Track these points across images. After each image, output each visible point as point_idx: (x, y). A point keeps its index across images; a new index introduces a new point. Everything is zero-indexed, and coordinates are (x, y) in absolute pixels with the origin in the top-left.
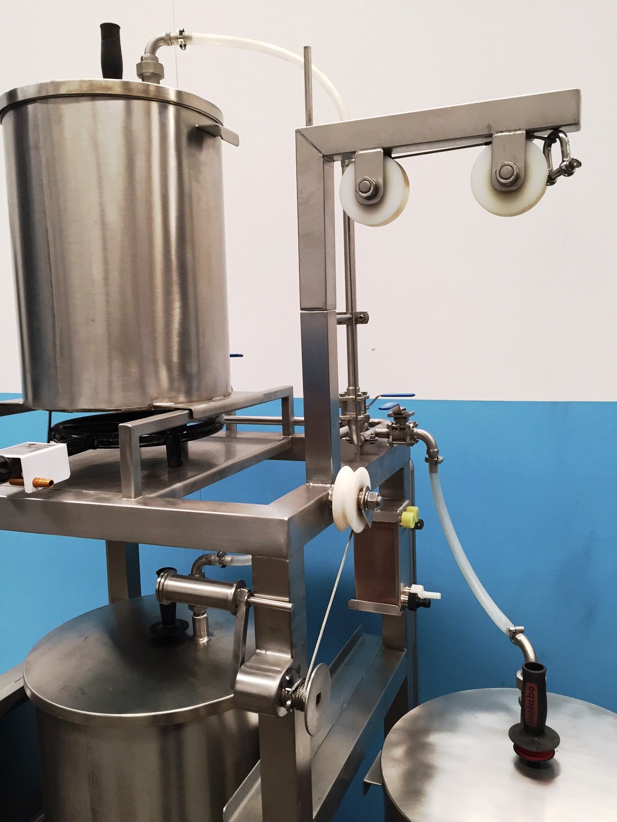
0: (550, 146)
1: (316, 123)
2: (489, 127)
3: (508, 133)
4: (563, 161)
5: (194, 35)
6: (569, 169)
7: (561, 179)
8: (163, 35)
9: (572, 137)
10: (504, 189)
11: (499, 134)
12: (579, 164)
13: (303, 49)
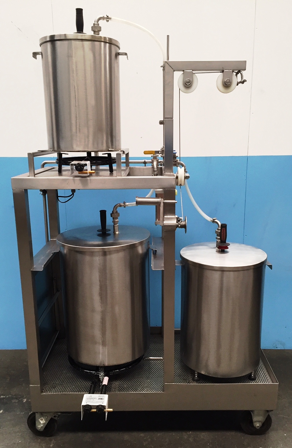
0: (237, 75)
1: (171, 60)
2: (223, 68)
3: (228, 70)
4: (242, 80)
5: (112, 18)
6: (243, 82)
7: (240, 85)
8: (102, 16)
9: (243, 72)
10: (226, 86)
11: (226, 70)
12: (246, 81)
13: (167, 36)
